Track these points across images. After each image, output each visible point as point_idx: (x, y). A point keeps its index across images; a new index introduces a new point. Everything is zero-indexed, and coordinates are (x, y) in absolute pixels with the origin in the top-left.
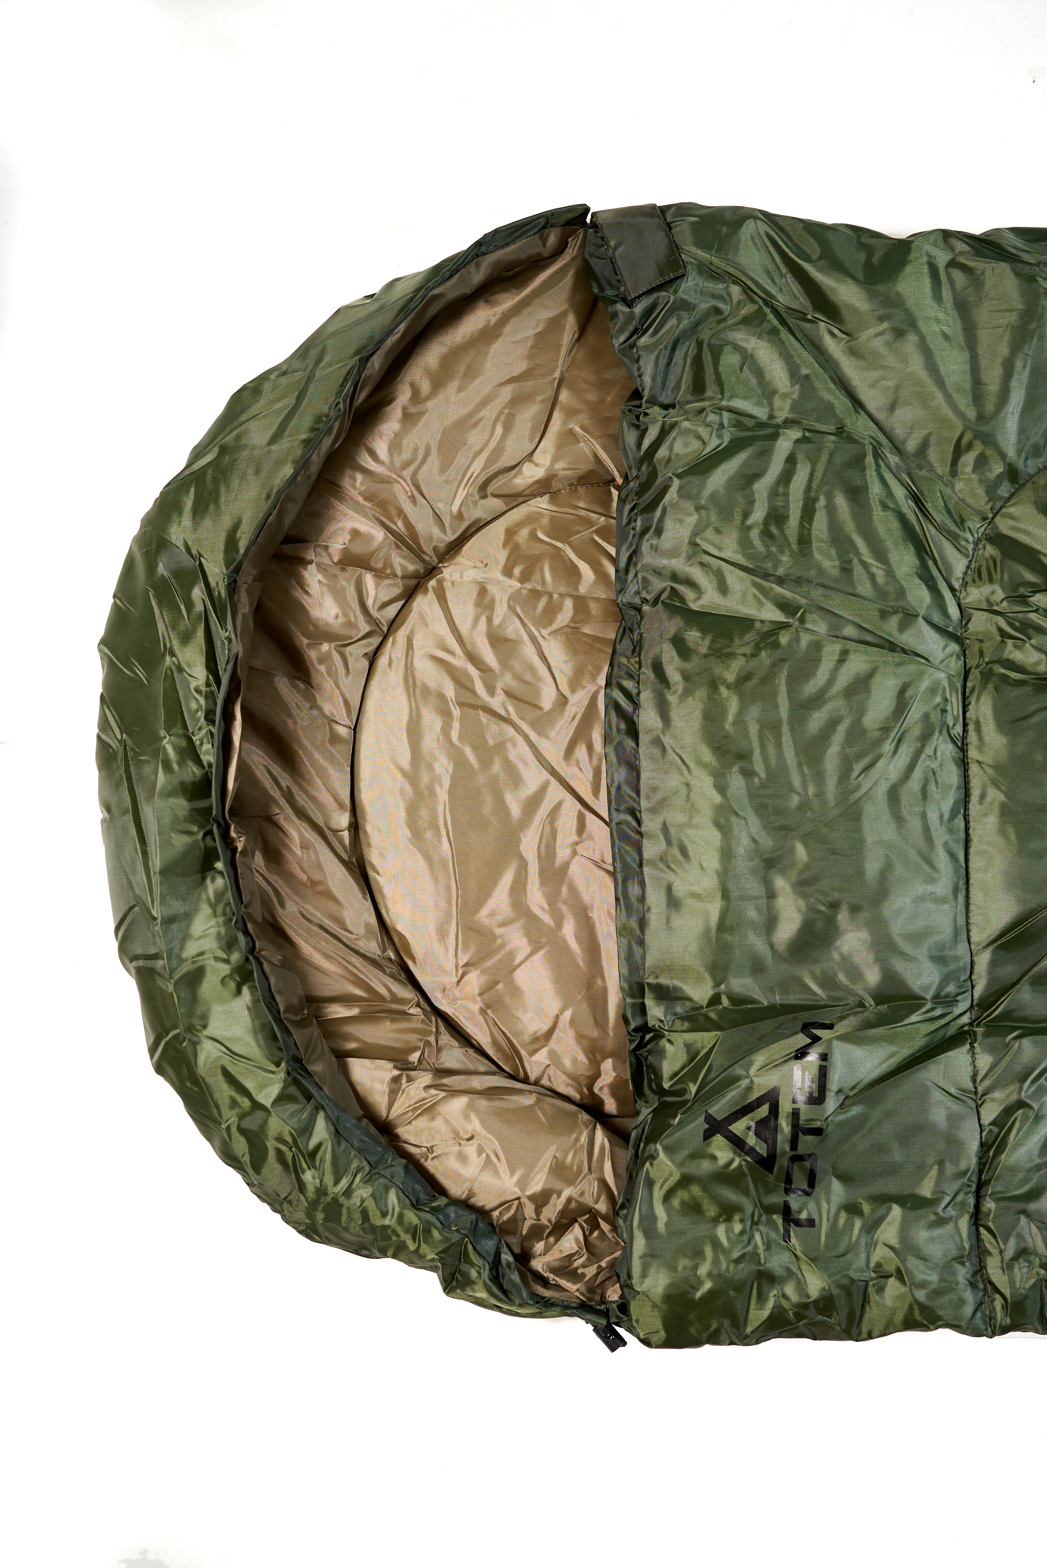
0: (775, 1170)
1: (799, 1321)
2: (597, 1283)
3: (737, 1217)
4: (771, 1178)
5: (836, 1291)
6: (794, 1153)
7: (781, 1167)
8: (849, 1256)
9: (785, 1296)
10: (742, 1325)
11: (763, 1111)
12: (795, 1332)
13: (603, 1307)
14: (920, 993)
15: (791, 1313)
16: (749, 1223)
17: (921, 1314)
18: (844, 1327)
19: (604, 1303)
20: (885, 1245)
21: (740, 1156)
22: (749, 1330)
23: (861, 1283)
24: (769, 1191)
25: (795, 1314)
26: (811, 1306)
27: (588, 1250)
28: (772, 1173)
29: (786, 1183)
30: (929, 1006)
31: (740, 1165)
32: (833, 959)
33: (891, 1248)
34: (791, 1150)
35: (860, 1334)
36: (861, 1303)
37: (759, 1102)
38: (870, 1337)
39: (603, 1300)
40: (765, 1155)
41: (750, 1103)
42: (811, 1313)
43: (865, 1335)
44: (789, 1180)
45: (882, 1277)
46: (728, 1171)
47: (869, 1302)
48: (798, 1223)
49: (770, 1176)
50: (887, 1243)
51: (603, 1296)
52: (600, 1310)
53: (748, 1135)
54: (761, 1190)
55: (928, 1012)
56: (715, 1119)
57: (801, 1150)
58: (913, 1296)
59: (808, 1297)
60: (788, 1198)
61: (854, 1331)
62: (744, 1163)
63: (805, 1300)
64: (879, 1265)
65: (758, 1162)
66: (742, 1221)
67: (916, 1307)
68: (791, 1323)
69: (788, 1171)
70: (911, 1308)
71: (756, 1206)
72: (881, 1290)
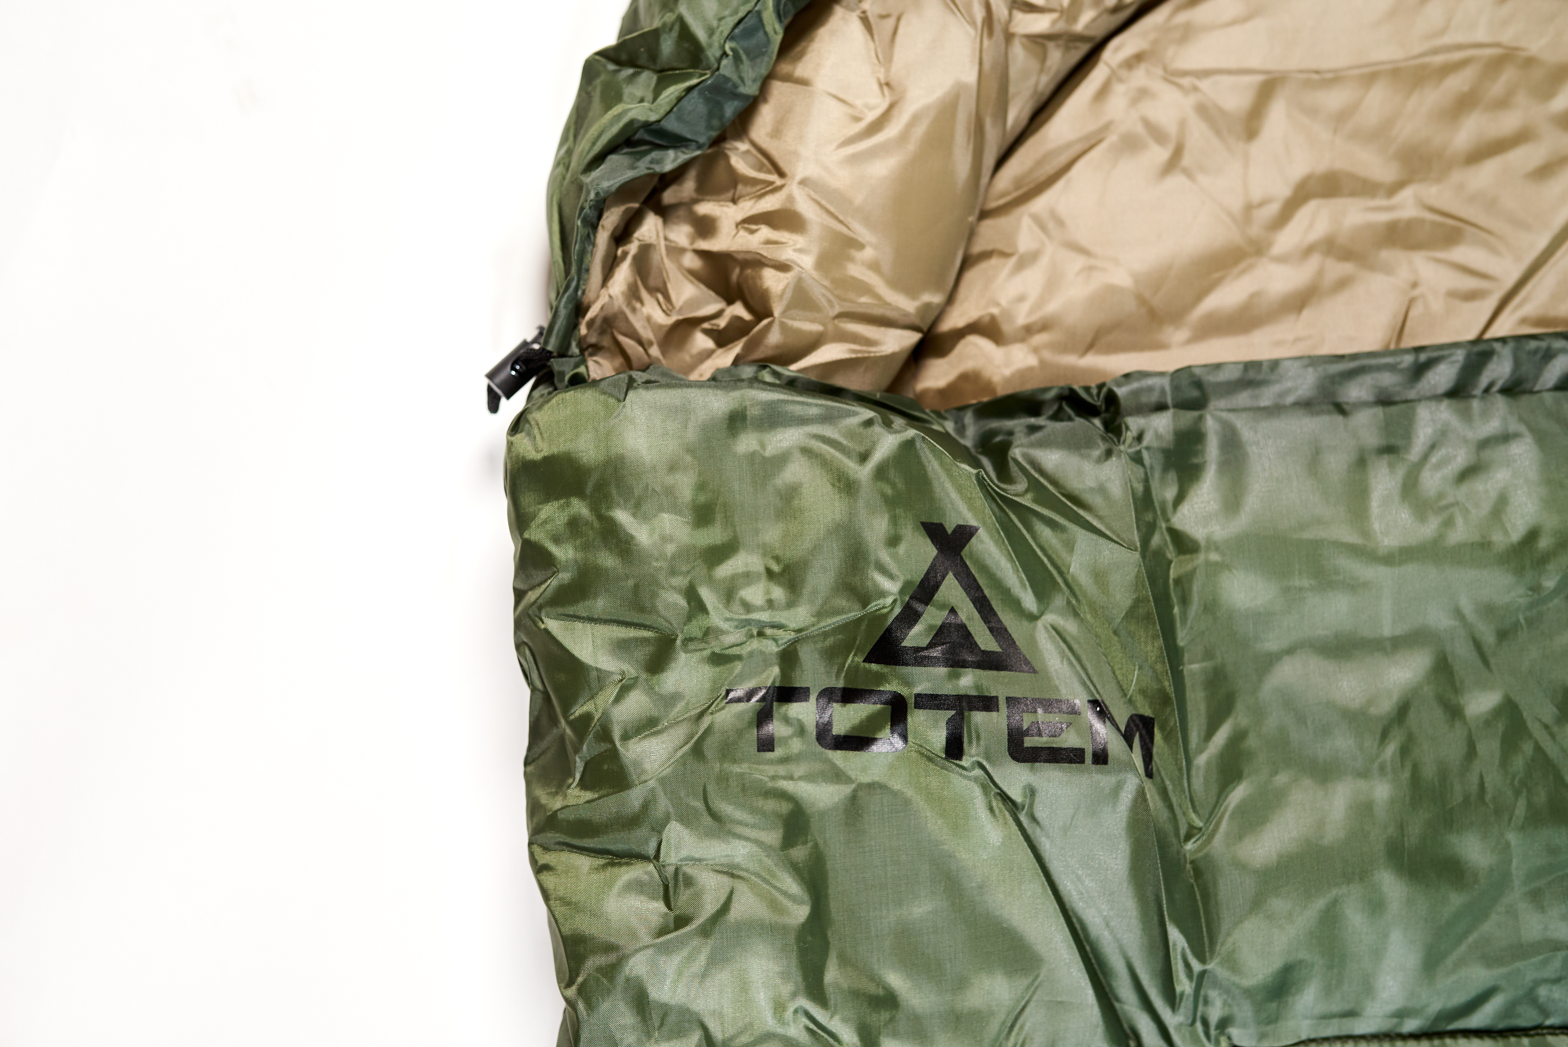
0: (874, 667)
1: (571, 724)
2: (622, 339)
3: (778, 593)
4: (854, 659)
5: (635, 798)
6: (911, 702)
7: (881, 678)
8: (707, 820)
9: (624, 690)
10: (560, 610)
11: (986, 641)
12: (544, 721)
13: (575, 349)
14: (1222, 949)
15: (588, 707)
16: (764, 616)
17: (599, 969)
18: (561, 816)
19: (582, 351)
20: (731, 893)
21: (902, 592)
22: (553, 625)
23: (653, 844)
24: (832, 654)
25: (587, 718)
26: (604, 746)
27: (678, 324)
28: (867, 660)
29: (844, 690)
30: (1197, 966)
31: (882, 594)
32: (1275, 772)
33: (725, 908)
34: (918, 696)
35: (546, 849)
36: (611, 847)
37: (999, 631)
38: (539, 869)
39: (591, 349)
40: (903, 644)
41: (995, 614)
42: (588, 749)
43: (544, 858)
44: (849, 696)
45: (666, 888)
46: (872, 566)
47: (613, 864)
48: (763, 716)
49: (859, 659)
50: (735, 898)
51: (596, 349)
52: (569, 345)
53: (942, 607)
54: (830, 641)
55: (1187, 965)
56: (963, 546)
57: (917, 719)
58: (637, 951)
59: (626, 737)
60: (813, 698)
61: (552, 836)
62: (889, 600)
63: (616, 735)
64: (689, 882)
65: (889, 631)
66: (770, 604)
67: (612, 958)
68: (566, 709)
69: (871, 692)
70: (610, 948)
71: (799, 631)
72: (637, 887)
